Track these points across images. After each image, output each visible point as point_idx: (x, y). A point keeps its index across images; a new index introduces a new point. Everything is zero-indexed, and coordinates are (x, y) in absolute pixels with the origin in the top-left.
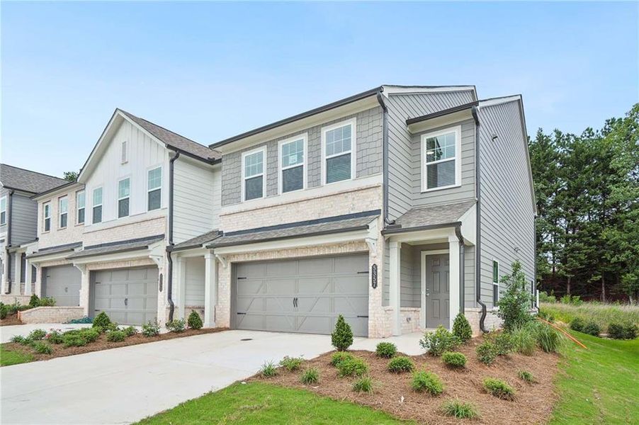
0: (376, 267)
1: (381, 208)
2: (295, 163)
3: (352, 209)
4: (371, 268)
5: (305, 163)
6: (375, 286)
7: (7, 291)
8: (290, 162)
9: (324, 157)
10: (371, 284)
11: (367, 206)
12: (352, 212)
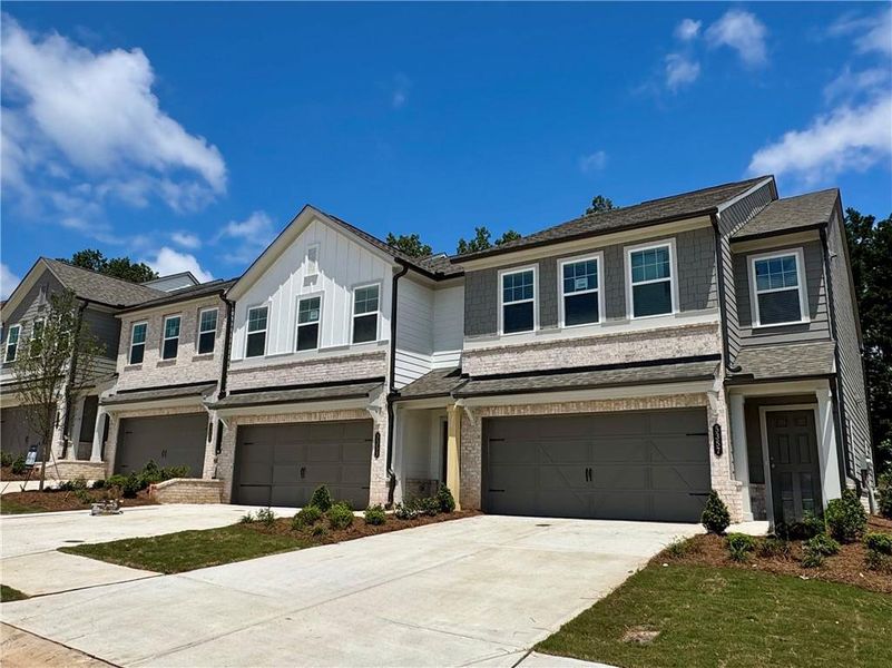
0: (719, 427)
1: (721, 352)
2: (584, 289)
3: (678, 352)
4: (711, 429)
5: (600, 290)
6: (719, 453)
7: (61, 455)
8: (577, 286)
9: (630, 285)
10: (712, 450)
11: (700, 349)
12: (678, 356)
